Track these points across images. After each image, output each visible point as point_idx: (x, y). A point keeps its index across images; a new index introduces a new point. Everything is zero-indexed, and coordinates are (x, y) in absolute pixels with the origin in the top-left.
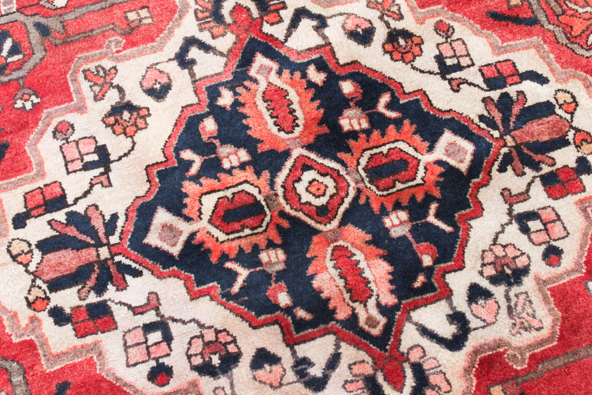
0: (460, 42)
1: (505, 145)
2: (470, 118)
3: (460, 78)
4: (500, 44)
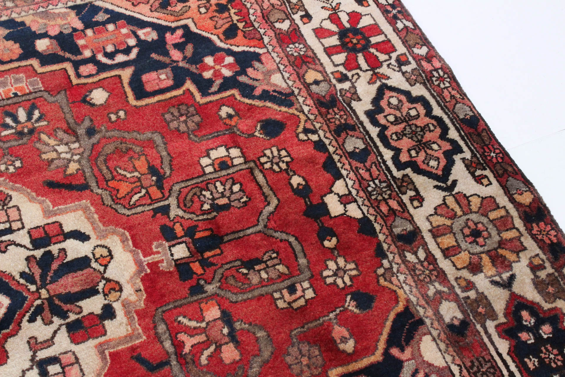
0: (15, 209)
1: (39, 298)
2: (11, 275)
3: (9, 240)
4: (51, 208)
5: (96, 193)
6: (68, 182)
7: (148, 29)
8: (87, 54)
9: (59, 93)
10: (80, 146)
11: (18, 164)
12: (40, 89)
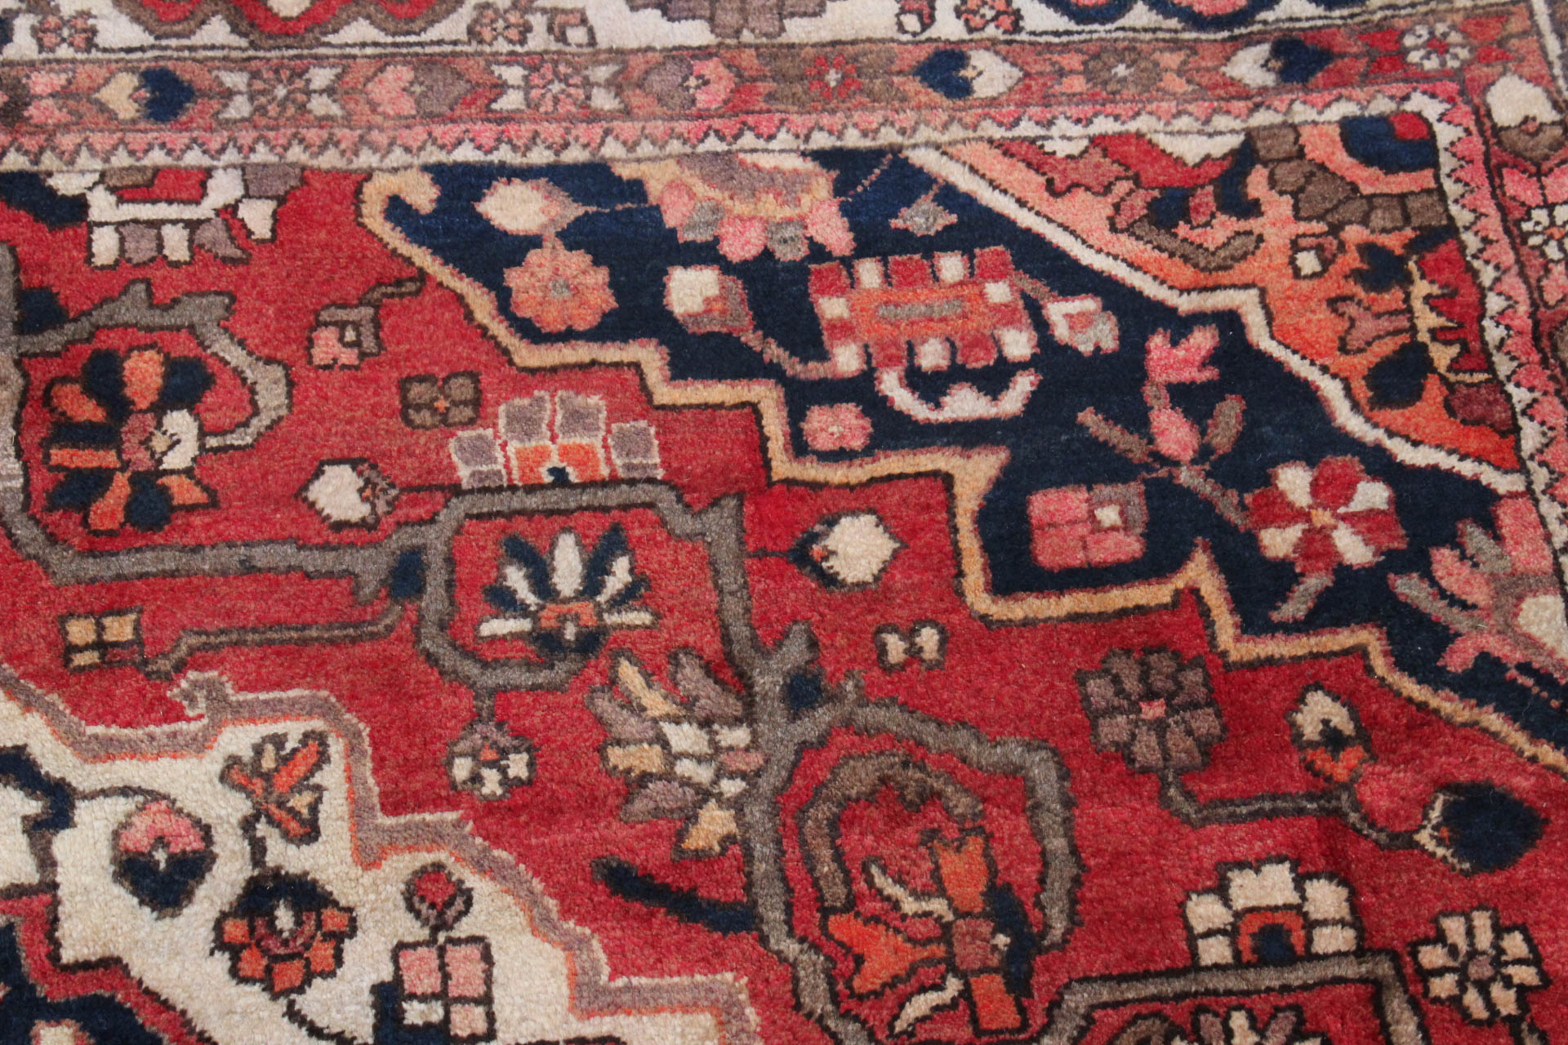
0: (474, 951)
4: (604, 978)
5: (779, 953)
6: (685, 885)
7: (1088, 304)
8: (846, 360)
9: (715, 503)
10: (754, 745)
11: (518, 766)
12: (651, 473)
